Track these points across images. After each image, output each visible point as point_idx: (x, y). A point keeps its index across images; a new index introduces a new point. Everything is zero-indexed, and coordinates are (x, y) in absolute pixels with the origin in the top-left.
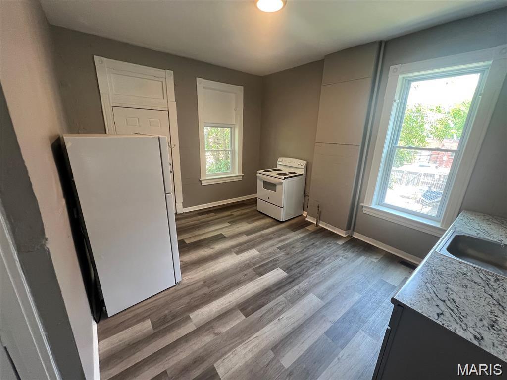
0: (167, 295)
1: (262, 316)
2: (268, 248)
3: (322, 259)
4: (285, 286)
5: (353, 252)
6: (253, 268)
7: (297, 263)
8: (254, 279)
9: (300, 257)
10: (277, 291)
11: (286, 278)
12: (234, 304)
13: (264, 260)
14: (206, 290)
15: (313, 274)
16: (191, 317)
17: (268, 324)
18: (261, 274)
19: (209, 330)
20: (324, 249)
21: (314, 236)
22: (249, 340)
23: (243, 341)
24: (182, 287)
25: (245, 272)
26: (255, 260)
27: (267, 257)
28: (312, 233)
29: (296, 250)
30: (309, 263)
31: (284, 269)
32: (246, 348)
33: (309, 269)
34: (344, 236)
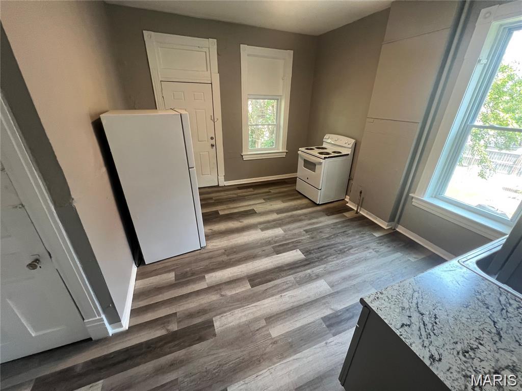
0: (192, 256)
1: (266, 290)
2: (294, 229)
3: (349, 248)
4: (298, 267)
5: (389, 247)
6: (272, 246)
7: (319, 248)
8: (270, 256)
9: (325, 242)
10: (288, 271)
11: (302, 261)
12: (245, 274)
13: (286, 240)
14: (225, 258)
15: (333, 261)
16: (206, 277)
17: (269, 297)
18: (278, 253)
19: (217, 290)
20: (355, 238)
21: (349, 223)
22: (249, 306)
23: (243, 306)
24: (206, 251)
25: (264, 248)
26: (277, 239)
27: (290, 237)
28: (349, 220)
29: (323, 235)
30: (333, 250)
31: (304, 252)
32: (243, 312)
33: (331, 255)
34: (386, 228)
